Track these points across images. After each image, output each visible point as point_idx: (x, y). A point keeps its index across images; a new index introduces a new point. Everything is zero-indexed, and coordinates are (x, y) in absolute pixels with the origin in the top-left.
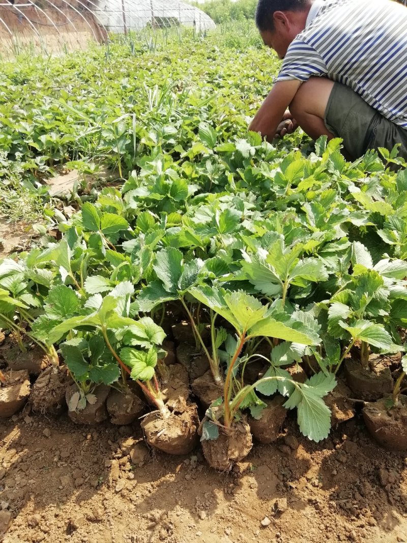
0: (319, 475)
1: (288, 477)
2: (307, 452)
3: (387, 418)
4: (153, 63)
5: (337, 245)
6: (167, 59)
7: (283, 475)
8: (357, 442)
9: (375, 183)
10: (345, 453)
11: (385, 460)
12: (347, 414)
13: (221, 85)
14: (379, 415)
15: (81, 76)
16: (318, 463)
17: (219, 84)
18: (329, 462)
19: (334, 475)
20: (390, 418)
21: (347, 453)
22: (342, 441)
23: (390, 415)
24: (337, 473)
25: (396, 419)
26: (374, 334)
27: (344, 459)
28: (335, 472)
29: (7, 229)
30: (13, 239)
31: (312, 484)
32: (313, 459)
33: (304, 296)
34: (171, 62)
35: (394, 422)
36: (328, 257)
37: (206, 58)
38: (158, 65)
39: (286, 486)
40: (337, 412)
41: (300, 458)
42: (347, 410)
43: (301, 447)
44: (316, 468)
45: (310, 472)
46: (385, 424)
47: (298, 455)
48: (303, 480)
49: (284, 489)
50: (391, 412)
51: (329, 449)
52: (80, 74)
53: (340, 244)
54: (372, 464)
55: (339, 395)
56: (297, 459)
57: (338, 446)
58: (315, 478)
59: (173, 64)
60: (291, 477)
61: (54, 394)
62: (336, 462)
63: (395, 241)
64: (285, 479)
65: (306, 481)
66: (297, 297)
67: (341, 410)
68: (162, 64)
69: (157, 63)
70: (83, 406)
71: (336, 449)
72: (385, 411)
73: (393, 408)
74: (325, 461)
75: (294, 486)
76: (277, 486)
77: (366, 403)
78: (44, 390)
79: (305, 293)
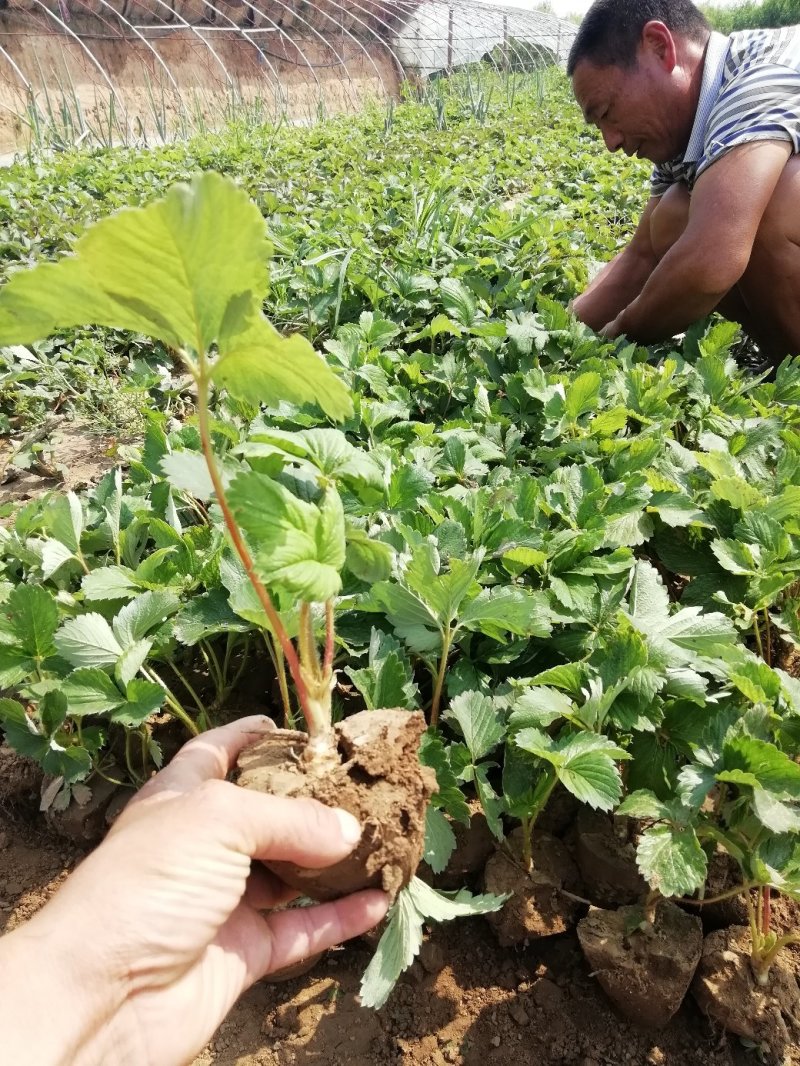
0: (466, 1039)
1: (403, 1026)
2: (458, 984)
3: (616, 952)
4: (468, 143)
5: (606, 564)
6: (498, 137)
7: (394, 1021)
8: (563, 987)
9: (769, 431)
10: (531, 1004)
11: (609, 1041)
12: (550, 925)
13: (579, 192)
14: (603, 942)
15: (324, 164)
16: (472, 1013)
17: (574, 190)
18: (494, 1017)
19: (493, 1046)
20: (623, 954)
21: (536, 1005)
22: (534, 978)
23: (627, 947)
24: (501, 1043)
25: (638, 959)
26: (591, 769)
27: (522, 1018)
28: (496, 1041)
29: (85, 448)
30: (87, 466)
31: (444, 1054)
32: (465, 1001)
33: (506, 660)
34: (504, 142)
35: (629, 964)
36: (578, 587)
37: (578, 134)
38: (477, 147)
39: (390, 1044)
40: (530, 916)
41: (440, 994)
42: (554, 915)
43: (448, 970)
44: (465, 1020)
45: (450, 1027)
46: (609, 963)
47: (438, 986)
48: (430, 1041)
49: (386, 1051)
50: (631, 941)
51: (504, 989)
52: (324, 160)
53: (614, 561)
54: (578, 1042)
55: (544, 880)
56: (433, 994)
57: (524, 986)
58: (455, 1041)
59: (508, 144)
60: (408, 1028)
61: (26, 771)
62: (507, 1018)
63: (748, 566)
64: (395, 1029)
65: (435, 1044)
66: (492, 660)
67: (540, 912)
68: (486, 145)
69: (475, 143)
70: (62, 804)
71: (517, 992)
72: (620, 935)
73: (638, 932)
74: (485, 1013)
75: (406, 1048)
76: (373, 1041)
77: (593, 908)
78: (10, 762)
79: (510, 653)
